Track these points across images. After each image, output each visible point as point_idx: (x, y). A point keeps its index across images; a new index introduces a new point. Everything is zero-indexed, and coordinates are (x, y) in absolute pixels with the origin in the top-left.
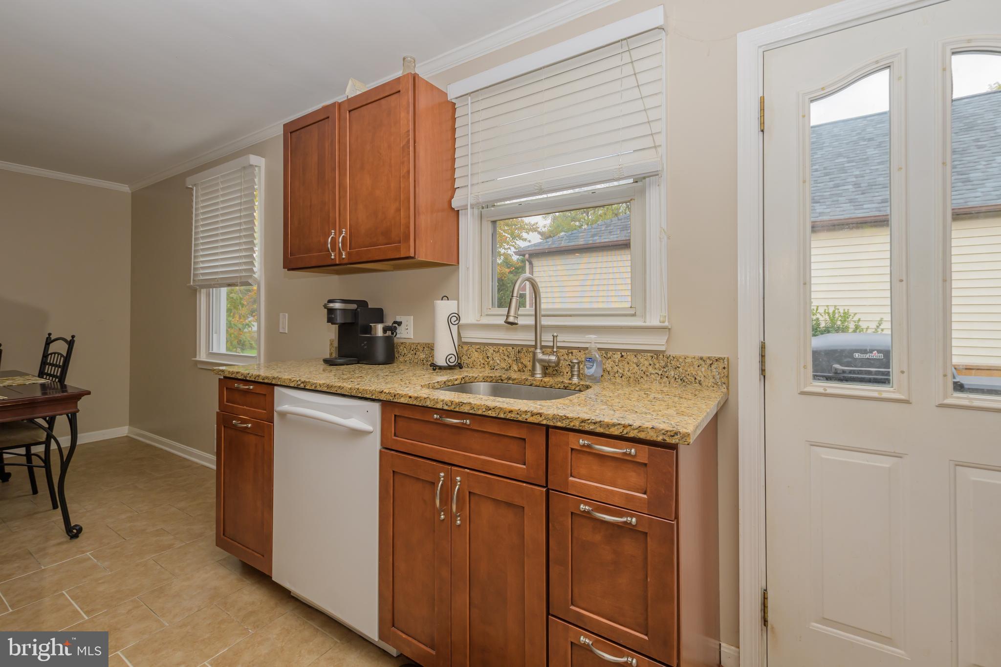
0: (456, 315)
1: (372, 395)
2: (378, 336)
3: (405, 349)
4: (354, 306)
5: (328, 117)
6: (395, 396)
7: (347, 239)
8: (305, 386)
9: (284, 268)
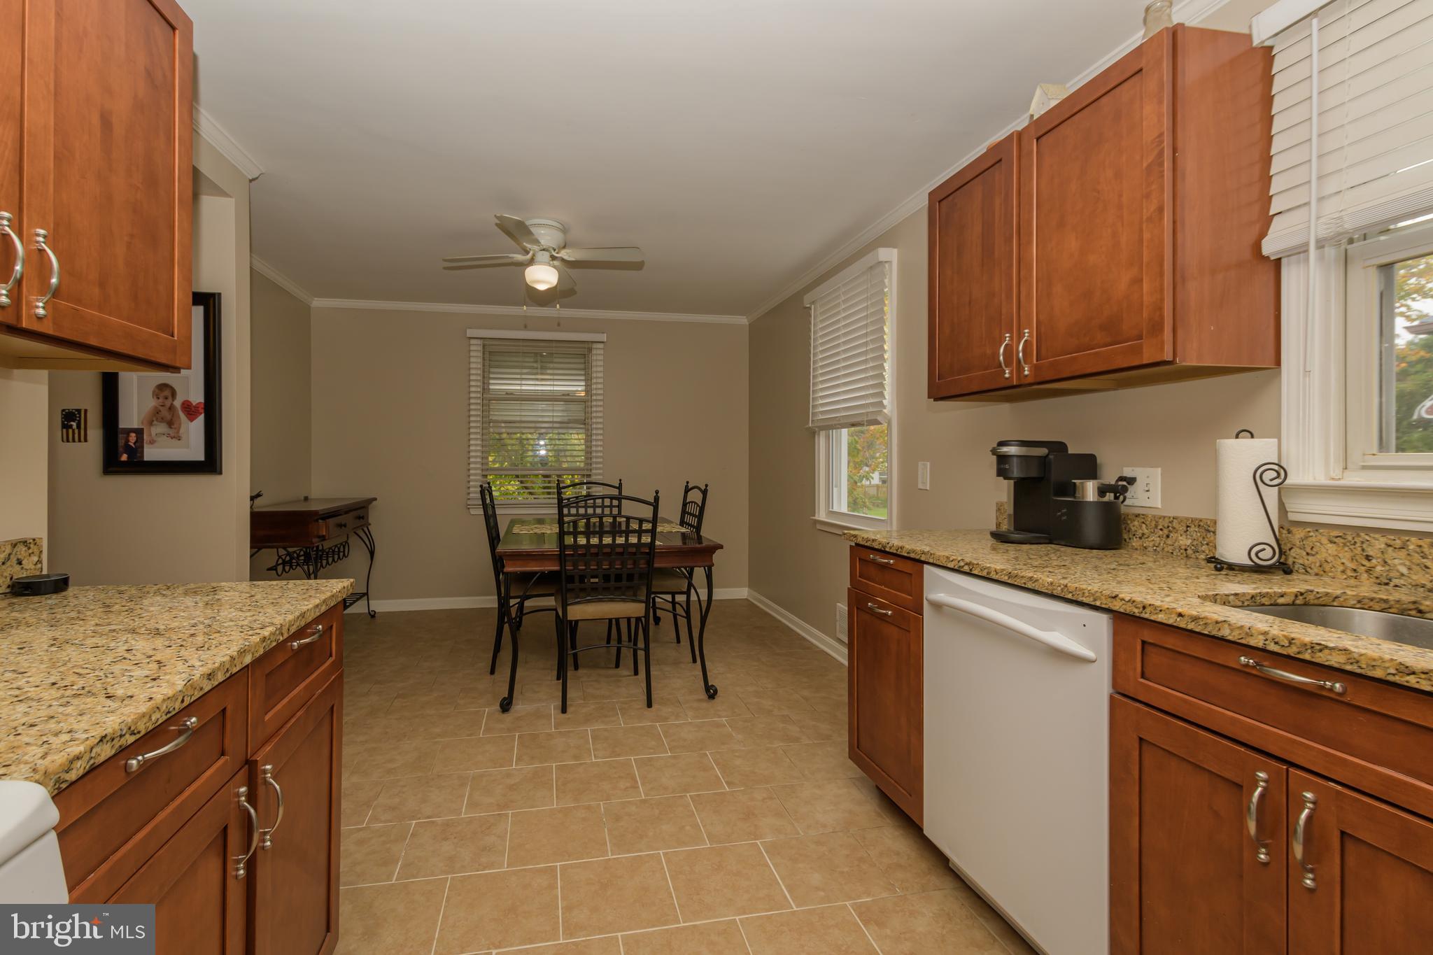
0: (1276, 467)
1: (1095, 600)
2: (1088, 500)
3: (1144, 526)
4: (1043, 451)
5: (1000, 160)
6: (1144, 608)
7: (1032, 345)
8: (971, 570)
9: (929, 397)
